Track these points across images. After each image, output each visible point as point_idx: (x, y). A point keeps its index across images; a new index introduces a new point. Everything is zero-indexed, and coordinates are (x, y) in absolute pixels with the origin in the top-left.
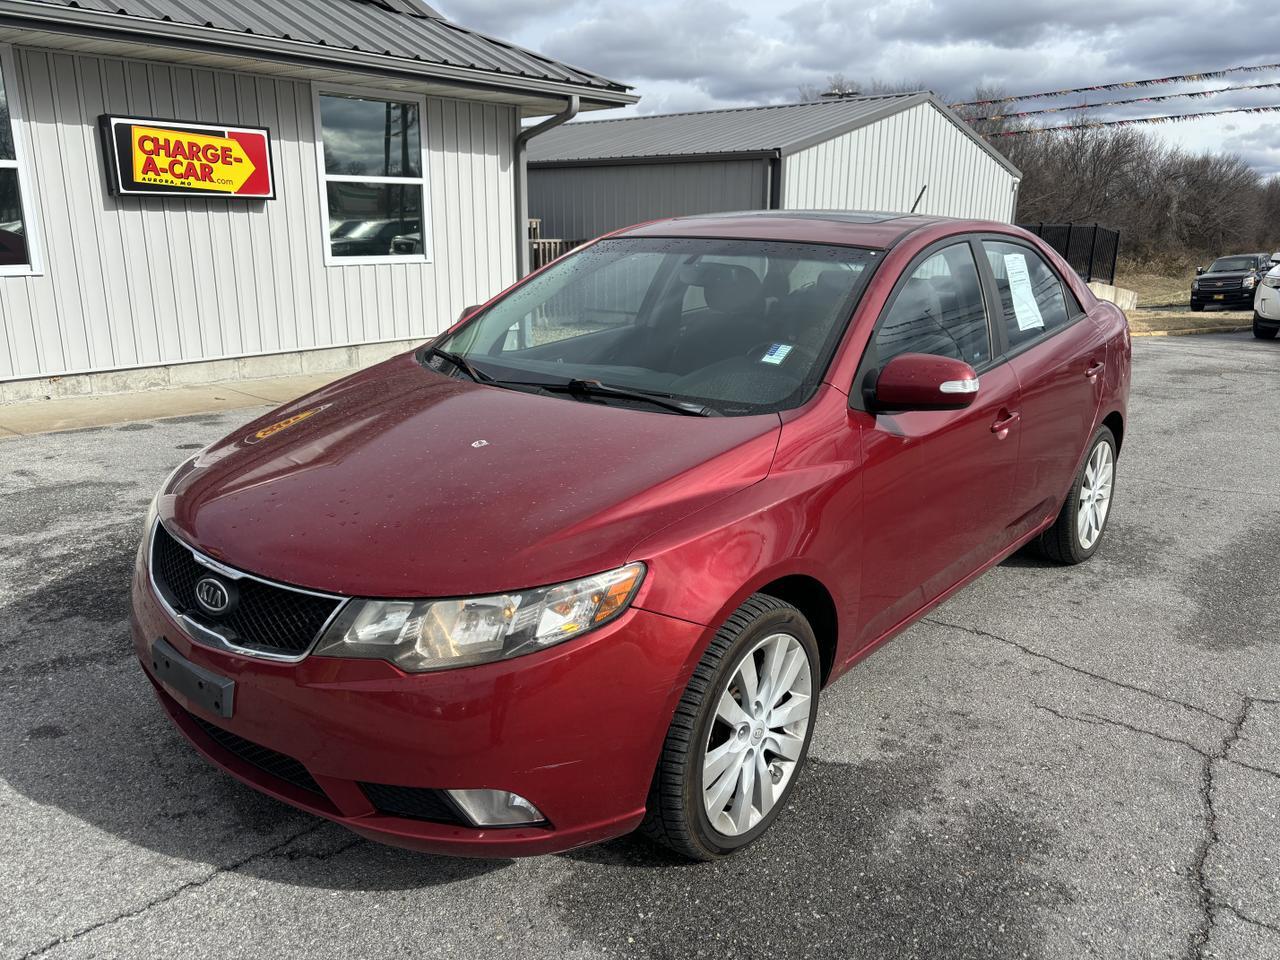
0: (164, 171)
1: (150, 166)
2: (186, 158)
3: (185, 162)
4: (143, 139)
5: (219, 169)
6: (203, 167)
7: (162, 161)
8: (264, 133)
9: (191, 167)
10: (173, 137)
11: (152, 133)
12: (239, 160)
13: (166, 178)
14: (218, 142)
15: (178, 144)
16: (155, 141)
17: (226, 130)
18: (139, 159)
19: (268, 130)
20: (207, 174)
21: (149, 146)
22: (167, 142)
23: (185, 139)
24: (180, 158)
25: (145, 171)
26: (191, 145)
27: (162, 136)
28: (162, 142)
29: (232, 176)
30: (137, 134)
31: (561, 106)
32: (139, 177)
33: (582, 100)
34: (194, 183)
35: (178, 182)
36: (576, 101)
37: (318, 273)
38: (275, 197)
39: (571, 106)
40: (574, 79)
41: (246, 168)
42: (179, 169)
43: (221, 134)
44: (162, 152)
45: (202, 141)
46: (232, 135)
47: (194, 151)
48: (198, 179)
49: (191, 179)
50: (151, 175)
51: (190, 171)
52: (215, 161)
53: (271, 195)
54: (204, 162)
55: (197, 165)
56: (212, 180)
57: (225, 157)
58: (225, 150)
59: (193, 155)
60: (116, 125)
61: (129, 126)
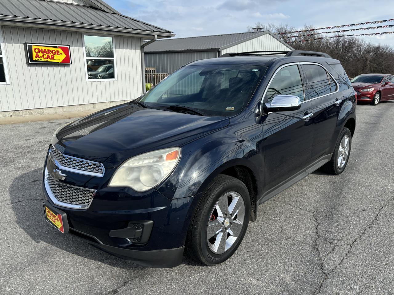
0: (41, 57)
1: (37, 56)
2: (47, 53)
3: (47, 55)
4: (35, 49)
5: (56, 56)
6: (52, 56)
7: (40, 54)
8: (68, 47)
10: (43, 48)
12: (61, 54)
13: (42, 59)
14: (56, 49)
15: (45, 50)
16: (38, 49)
17: (58, 46)
18: (34, 54)
19: (69, 46)
20: (53, 58)
21: (37, 51)
22: (42, 49)
23: (47, 49)
24: (45, 54)
25: (36, 57)
27: (40, 48)
28: (40, 50)
29: (60, 58)
30: (34, 48)
32: (34, 59)
34: (49, 60)
35: (45, 60)
36: (156, 36)
37: (85, 84)
38: (71, 64)
39: (154, 38)
40: (155, 30)
41: (64, 56)
42: (45, 57)
43: (56, 47)
44: (40, 52)
45: (51, 49)
46: (59, 47)
47: (49, 52)
48: (50, 59)
49: (48, 59)
50: (38, 58)
51: (48, 57)
52: (55, 54)
53: (70, 63)
54: (52, 54)
55: (50, 55)
56: (54, 59)
57: (58, 53)
58: (58, 51)
59: (49, 53)
60: (28, 45)
61: (32, 45)
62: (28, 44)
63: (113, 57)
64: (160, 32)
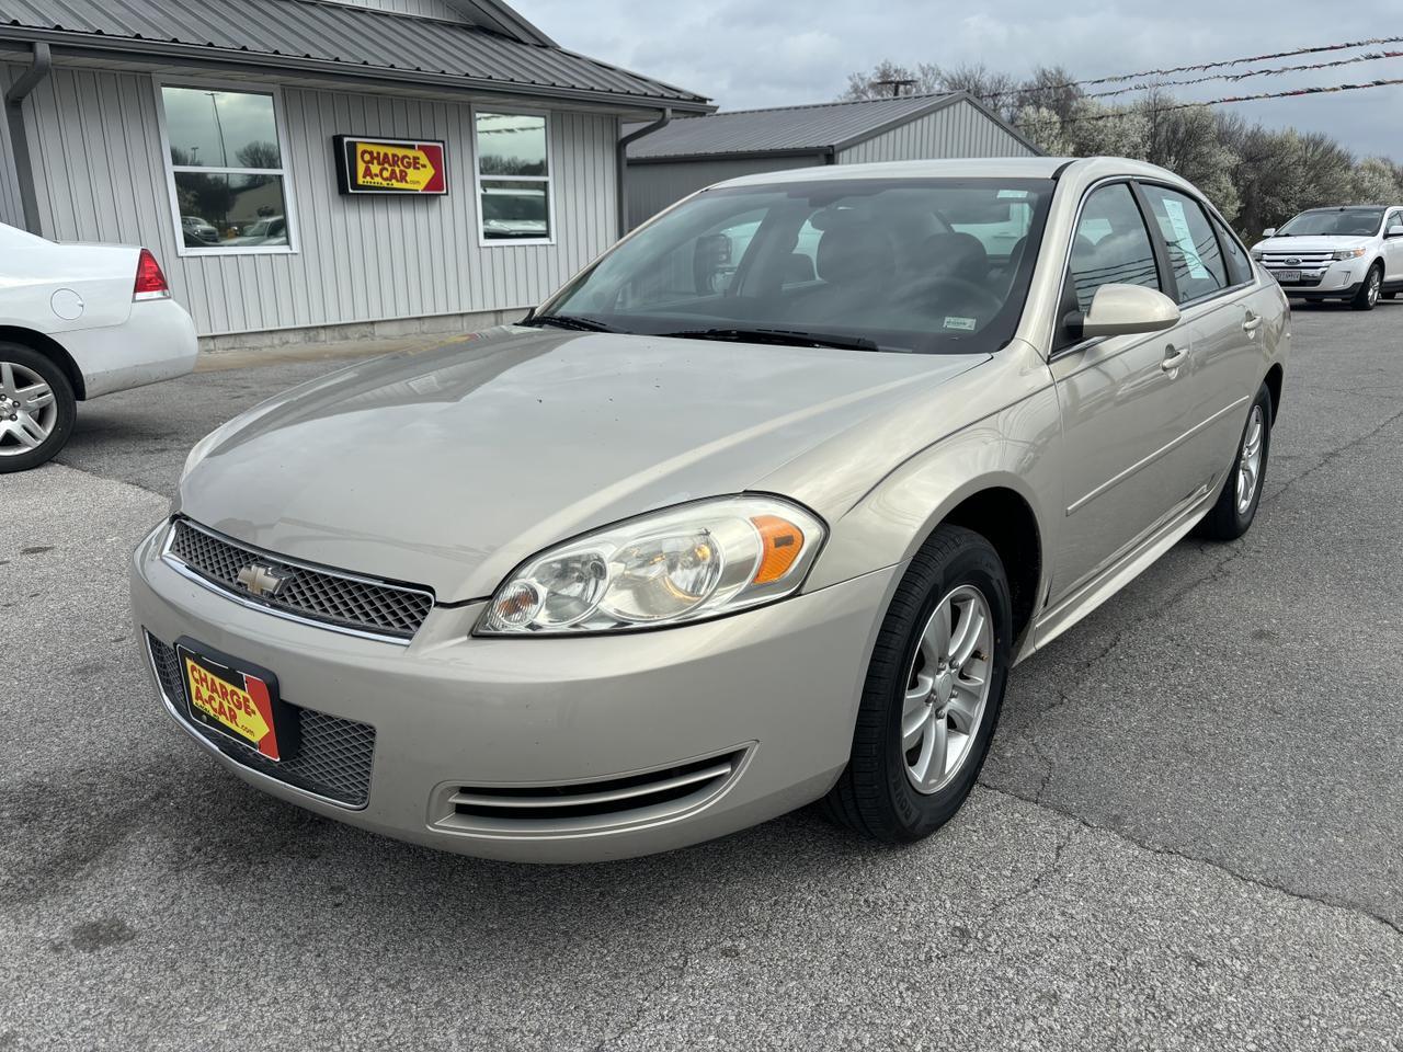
0: (376, 175)
1: (368, 172)
2: (390, 165)
3: (390, 169)
4: (364, 152)
5: (412, 174)
6: (401, 171)
8: (441, 145)
9: (393, 172)
10: (383, 150)
11: (369, 148)
12: (424, 166)
13: (378, 181)
14: (411, 153)
15: (386, 155)
16: (371, 153)
17: (416, 143)
18: (361, 168)
19: (443, 142)
20: (403, 178)
21: (367, 157)
22: (378, 154)
23: (390, 151)
24: (386, 166)
25: (364, 177)
26: (394, 156)
27: (375, 149)
28: (375, 155)
29: (419, 178)
30: (360, 148)
31: (659, 116)
32: (360, 181)
33: (673, 111)
34: (396, 184)
35: (385, 184)
36: (669, 112)
37: (474, 252)
38: (447, 194)
39: (664, 116)
40: (666, 95)
41: (429, 171)
42: (386, 174)
43: (412, 147)
44: (375, 162)
45: (400, 152)
46: (420, 147)
47: (395, 160)
48: (398, 181)
49: (394, 181)
50: (368, 179)
51: (393, 176)
52: (409, 167)
53: (445, 192)
54: (402, 168)
55: (397, 170)
56: (406, 182)
57: (415, 164)
58: (416, 158)
59: (395, 163)
60: (348, 143)
61: (355, 143)
63: (546, 176)
64: (678, 98)
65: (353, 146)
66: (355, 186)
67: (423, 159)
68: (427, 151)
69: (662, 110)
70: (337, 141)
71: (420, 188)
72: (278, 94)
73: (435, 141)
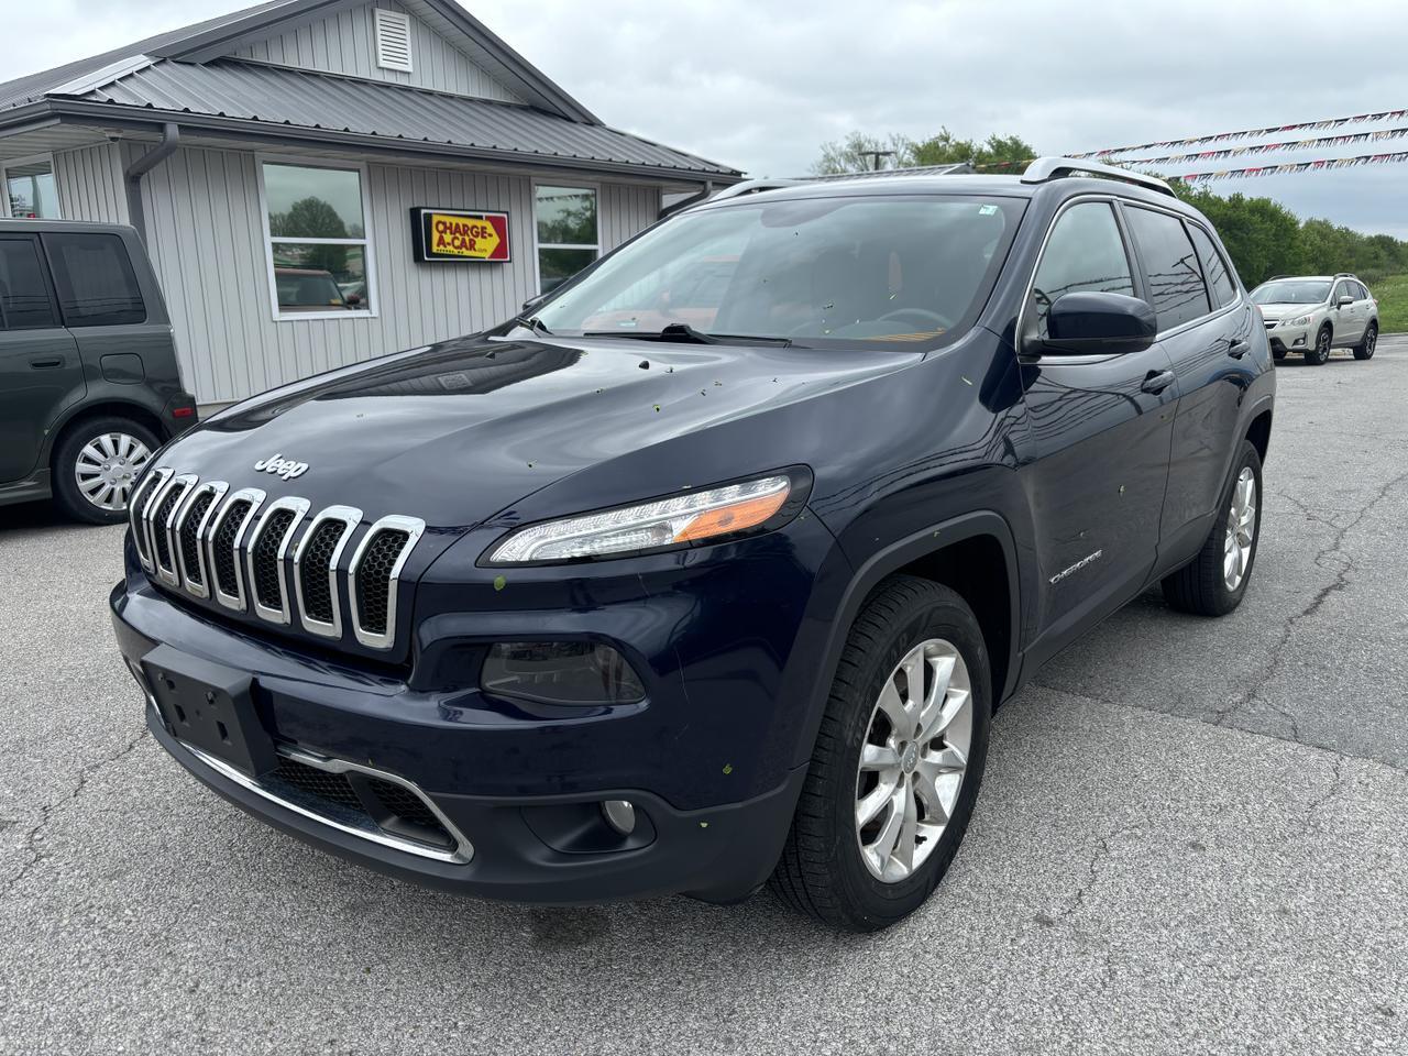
0: (449, 244)
1: (441, 241)
2: (461, 235)
3: (460, 238)
4: (439, 222)
5: (479, 242)
6: (471, 240)
7: (448, 237)
8: (505, 216)
9: (464, 240)
10: (454, 221)
11: (443, 219)
12: (490, 235)
13: (450, 248)
14: (479, 223)
15: (457, 225)
16: (444, 224)
17: (484, 214)
18: (436, 236)
19: (507, 213)
20: (472, 246)
21: (441, 227)
22: (451, 224)
23: (461, 221)
24: (458, 235)
25: (438, 245)
26: (464, 226)
27: (448, 220)
28: (448, 225)
29: (486, 246)
30: (435, 219)
31: (702, 187)
32: (435, 249)
33: (714, 184)
34: (466, 252)
35: (456, 252)
36: (709, 184)
38: (510, 262)
39: (705, 188)
40: (707, 169)
41: (494, 241)
42: (457, 243)
43: (480, 218)
44: (448, 231)
45: (470, 223)
46: (488, 218)
47: (465, 231)
48: (467, 249)
49: (464, 249)
50: (442, 247)
51: (463, 244)
52: (477, 236)
53: (508, 259)
54: (471, 237)
55: (467, 239)
56: (475, 250)
57: (483, 233)
58: (483, 228)
59: (465, 233)
60: (425, 214)
61: (430, 214)
62: (423, 211)
63: (596, 243)
64: (716, 172)
65: (429, 217)
66: (430, 254)
67: (490, 229)
68: (494, 221)
69: (703, 183)
70: (415, 213)
71: (486, 256)
72: (364, 171)
73: (499, 212)
